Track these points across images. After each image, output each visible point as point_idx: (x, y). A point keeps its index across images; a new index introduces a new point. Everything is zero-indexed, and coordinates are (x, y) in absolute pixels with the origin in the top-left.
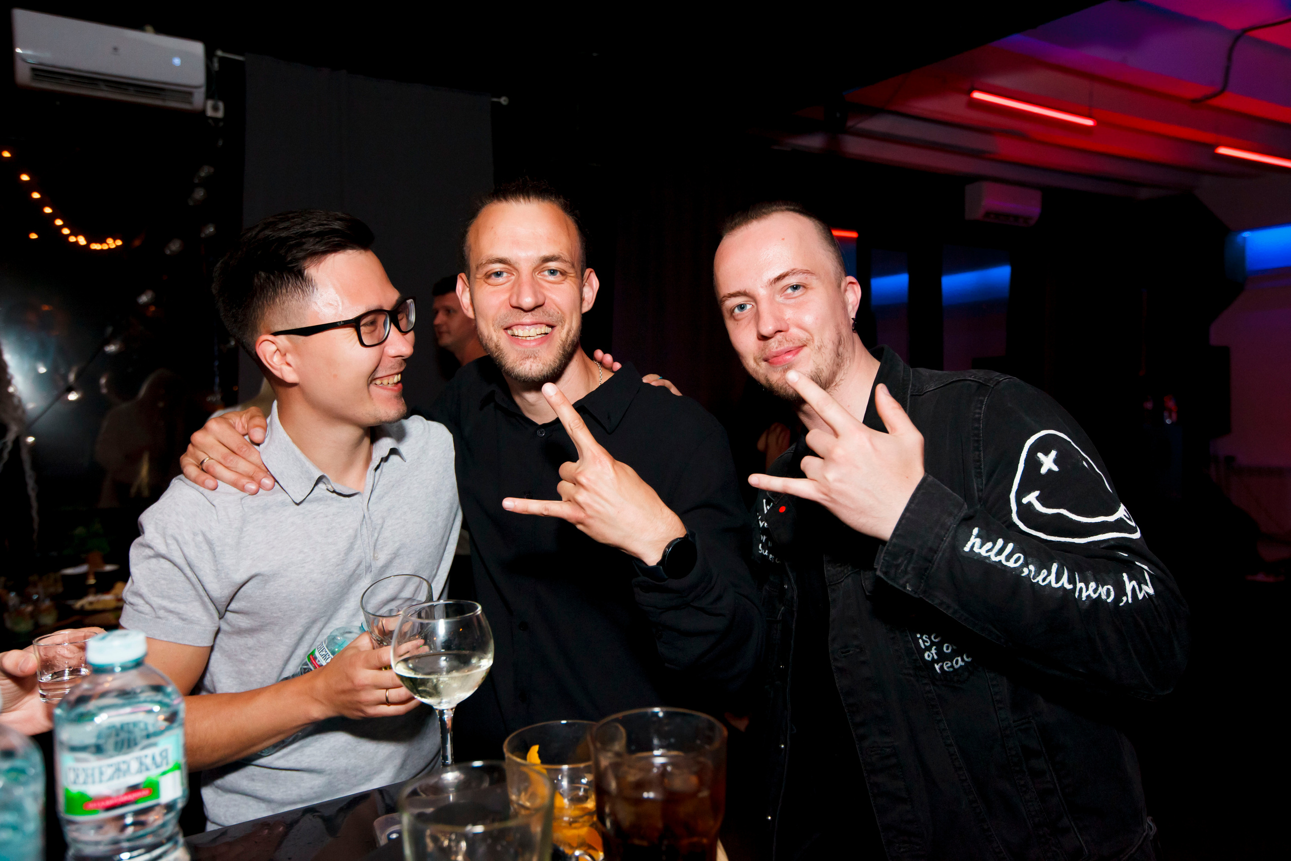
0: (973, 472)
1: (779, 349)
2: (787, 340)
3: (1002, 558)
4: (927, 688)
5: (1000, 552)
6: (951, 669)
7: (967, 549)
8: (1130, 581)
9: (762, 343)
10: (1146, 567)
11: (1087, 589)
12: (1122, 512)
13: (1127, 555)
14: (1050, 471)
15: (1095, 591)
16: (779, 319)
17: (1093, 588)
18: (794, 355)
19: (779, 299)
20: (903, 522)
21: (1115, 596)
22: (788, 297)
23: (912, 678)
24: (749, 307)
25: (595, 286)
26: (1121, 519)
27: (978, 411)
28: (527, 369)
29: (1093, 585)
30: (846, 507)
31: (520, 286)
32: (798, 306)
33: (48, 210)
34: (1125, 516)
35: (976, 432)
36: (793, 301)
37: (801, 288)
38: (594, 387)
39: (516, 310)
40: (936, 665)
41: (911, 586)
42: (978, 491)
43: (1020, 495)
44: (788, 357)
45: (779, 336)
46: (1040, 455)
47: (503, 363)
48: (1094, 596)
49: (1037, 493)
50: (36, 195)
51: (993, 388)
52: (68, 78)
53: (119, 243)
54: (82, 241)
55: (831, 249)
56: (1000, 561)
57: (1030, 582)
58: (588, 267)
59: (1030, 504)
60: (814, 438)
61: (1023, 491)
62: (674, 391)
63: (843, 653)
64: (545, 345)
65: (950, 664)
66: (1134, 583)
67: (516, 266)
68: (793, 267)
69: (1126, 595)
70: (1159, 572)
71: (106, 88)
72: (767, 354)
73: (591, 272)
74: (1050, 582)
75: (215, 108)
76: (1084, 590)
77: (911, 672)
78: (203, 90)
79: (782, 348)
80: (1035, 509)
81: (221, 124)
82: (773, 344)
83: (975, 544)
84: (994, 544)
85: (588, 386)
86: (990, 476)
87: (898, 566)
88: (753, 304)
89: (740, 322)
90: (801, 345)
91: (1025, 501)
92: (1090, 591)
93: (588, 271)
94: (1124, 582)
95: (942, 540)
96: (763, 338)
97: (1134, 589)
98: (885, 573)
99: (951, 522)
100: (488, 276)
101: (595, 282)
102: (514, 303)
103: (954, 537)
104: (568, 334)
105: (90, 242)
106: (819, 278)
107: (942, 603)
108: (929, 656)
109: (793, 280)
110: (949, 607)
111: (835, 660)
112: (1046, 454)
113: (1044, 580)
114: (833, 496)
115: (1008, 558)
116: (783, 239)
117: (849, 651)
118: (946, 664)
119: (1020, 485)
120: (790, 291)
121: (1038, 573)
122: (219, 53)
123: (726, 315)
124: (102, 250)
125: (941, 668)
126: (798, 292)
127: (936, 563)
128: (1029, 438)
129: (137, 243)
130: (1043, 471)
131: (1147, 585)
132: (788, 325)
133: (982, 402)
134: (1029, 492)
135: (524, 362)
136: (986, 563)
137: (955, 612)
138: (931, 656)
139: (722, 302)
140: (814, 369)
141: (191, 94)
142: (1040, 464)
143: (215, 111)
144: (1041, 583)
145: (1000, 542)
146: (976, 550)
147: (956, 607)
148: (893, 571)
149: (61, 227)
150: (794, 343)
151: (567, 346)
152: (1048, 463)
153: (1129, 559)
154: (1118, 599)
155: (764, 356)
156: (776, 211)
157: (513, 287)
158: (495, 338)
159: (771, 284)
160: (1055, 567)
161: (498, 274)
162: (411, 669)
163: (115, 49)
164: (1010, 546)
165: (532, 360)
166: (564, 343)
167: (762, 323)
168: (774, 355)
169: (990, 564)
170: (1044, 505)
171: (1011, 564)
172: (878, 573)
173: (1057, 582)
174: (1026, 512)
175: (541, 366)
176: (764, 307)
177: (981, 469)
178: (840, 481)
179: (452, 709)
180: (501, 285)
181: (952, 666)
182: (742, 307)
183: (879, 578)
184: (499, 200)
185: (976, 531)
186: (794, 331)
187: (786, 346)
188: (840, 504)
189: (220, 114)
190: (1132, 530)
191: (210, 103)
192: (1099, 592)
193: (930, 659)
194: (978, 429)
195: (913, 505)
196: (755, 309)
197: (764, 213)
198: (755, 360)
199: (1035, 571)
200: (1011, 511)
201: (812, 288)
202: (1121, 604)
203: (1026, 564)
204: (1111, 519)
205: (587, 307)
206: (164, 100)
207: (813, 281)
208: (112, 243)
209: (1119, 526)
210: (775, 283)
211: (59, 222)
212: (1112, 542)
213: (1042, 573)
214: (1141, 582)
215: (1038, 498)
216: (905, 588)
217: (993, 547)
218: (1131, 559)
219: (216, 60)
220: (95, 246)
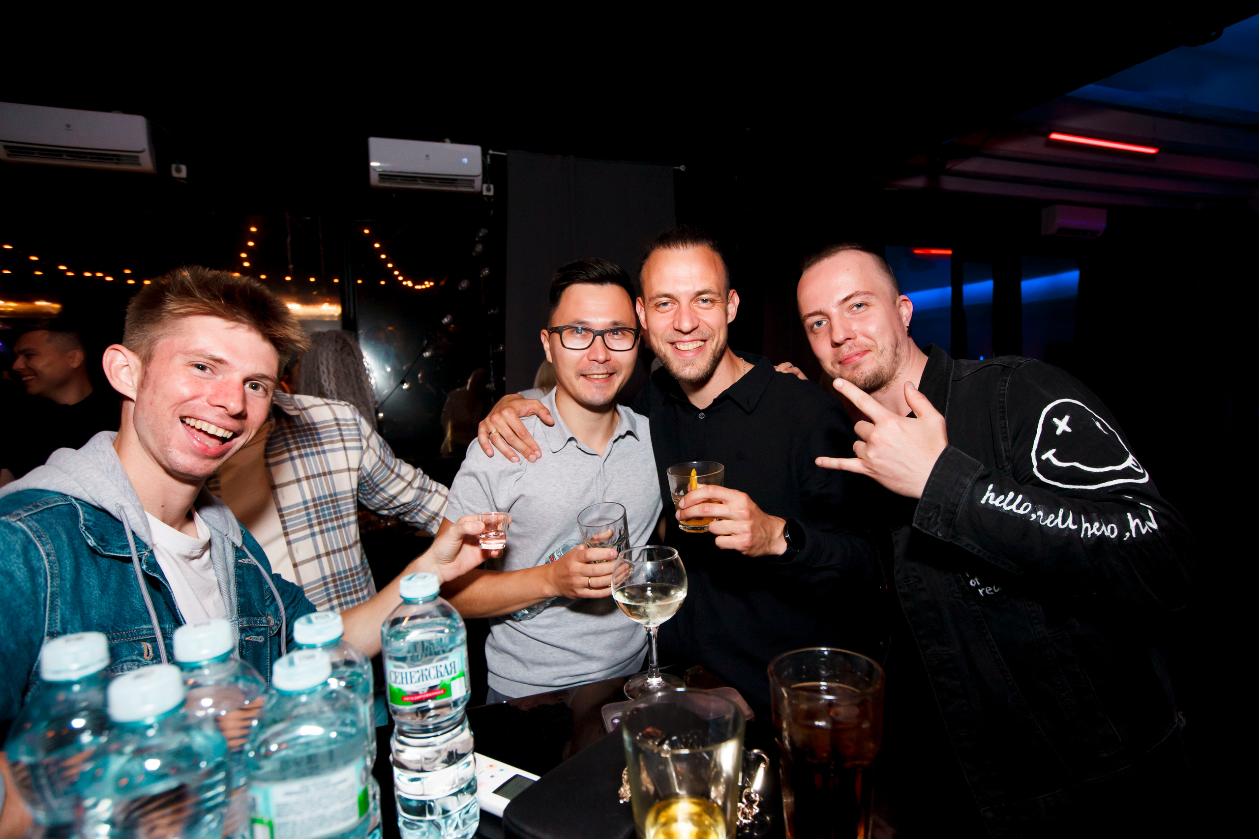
0: (1000, 437)
1: (849, 353)
2: (855, 346)
3: (1013, 507)
4: (974, 608)
5: (1011, 502)
6: (992, 593)
7: (983, 502)
8: (1134, 519)
9: (836, 349)
10: (1150, 507)
11: (1092, 528)
12: (1130, 461)
13: (1131, 498)
14: (1064, 432)
15: (1098, 530)
16: (849, 330)
17: (1097, 527)
18: (861, 357)
19: (847, 315)
20: (930, 484)
21: (1118, 530)
22: (854, 313)
23: (961, 601)
24: (824, 323)
25: (736, 303)
26: (1129, 468)
27: (1002, 388)
28: (687, 374)
29: (1096, 525)
30: (885, 476)
31: (680, 314)
32: (863, 319)
33: (390, 265)
34: (1133, 464)
35: (1001, 405)
36: (857, 316)
37: (864, 306)
38: (738, 377)
39: (678, 332)
40: (979, 590)
41: (941, 533)
42: (1005, 451)
43: (1039, 453)
44: (857, 358)
45: (849, 342)
46: (1055, 420)
47: (671, 368)
48: (1098, 534)
49: (1054, 451)
50: (383, 256)
51: (1015, 369)
52: (399, 178)
53: (432, 284)
54: (410, 284)
55: (887, 275)
56: (1011, 510)
57: (1037, 526)
58: (731, 289)
59: (1048, 459)
60: (861, 427)
61: (1041, 451)
62: (802, 376)
63: (905, 582)
64: (700, 355)
65: (990, 589)
66: (1137, 520)
67: (678, 299)
68: (857, 290)
69: (1130, 532)
70: (1163, 510)
71: (422, 182)
72: (841, 357)
73: (734, 292)
74: (1057, 523)
75: (488, 190)
76: (1089, 529)
77: (960, 595)
78: (481, 177)
79: (852, 352)
80: (1052, 463)
81: (492, 200)
82: (845, 349)
83: (990, 497)
84: (1006, 497)
85: (734, 378)
86: (1015, 439)
87: (930, 519)
88: (828, 320)
89: (818, 335)
90: (867, 349)
91: (1044, 457)
92: (1095, 530)
93: (732, 291)
94: (1128, 521)
95: (962, 496)
96: (836, 345)
97: (1137, 526)
98: (920, 525)
99: (969, 482)
100: (658, 306)
101: (736, 300)
102: (676, 327)
103: (972, 493)
104: (717, 345)
105: (414, 284)
106: (877, 296)
107: (968, 545)
108: (973, 583)
109: (857, 300)
110: (973, 548)
111: (900, 588)
112: (1061, 418)
113: (1051, 522)
114: (875, 469)
115: (1018, 507)
116: (848, 270)
117: (910, 581)
118: (988, 589)
119: (1039, 445)
120: (855, 308)
121: (1046, 517)
122: (491, 152)
123: (808, 330)
124: (422, 289)
125: (984, 592)
126: (862, 309)
127: (959, 515)
128: (1045, 407)
129: (442, 283)
130: (1059, 432)
131: (1151, 521)
132: (856, 334)
133: (1005, 381)
134: (1047, 451)
135: (685, 368)
136: (999, 512)
137: (979, 551)
138: (975, 582)
139: (804, 320)
140: (877, 367)
141: (473, 181)
142: (1056, 427)
143: (488, 191)
144: (1049, 525)
145: (1011, 495)
146: (991, 502)
147: (980, 548)
148: (926, 523)
149: (398, 276)
150: (861, 348)
151: (716, 354)
152: (1062, 425)
153: (1133, 500)
154: (1121, 535)
155: (839, 360)
156: (842, 250)
157: (675, 315)
158: (663, 350)
159: (840, 304)
160: (1061, 512)
161: (665, 304)
162: (627, 597)
163: (427, 156)
164: (1020, 497)
165: (690, 367)
166: (714, 352)
167: (834, 333)
168: (846, 357)
169: (1003, 513)
170: (1060, 460)
171: (1021, 511)
172: (914, 525)
173: (1063, 523)
174: (1045, 467)
175: (697, 371)
176: (836, 322)
177: (1007, 434)
178: (879, 457)
179: (656, 628)
180: (667, 312)
181: (993, 591)
182: (819, 323)
183: (915, 528)
184: (664, 247)
185: (991, 487)
186: (861, 339)
187: (856, 350)
188: (881, 475)
189: (491, 193)
190: (1142, 476)
191: (485, 186)
192: (1102, 530)
193: (974, 585)
194: (1003, 402)
195: (936, 471)
196: (829, 324)
197: (834, 252)
198: (832, 364)
199: (1043, 516)
200: (1033, 466)
201: (872, 306)
202: (1125, 539)
203: (1034, 511)
204: (1119, 468)
205: (731, 319)
206: (456, 187)
207: (872, 300)
208: (428, 284)
209: (1128, 473)
210: (843, 303)
211: (396, 273)
212: (1119, 487)
213: (1049, 517)
214: (1144, 519)
215: (1054, 455)
216: (937, 535)
217: (1005, 499)
218: (1136, 501)
219: (488, 157)
220: (418, 287)
